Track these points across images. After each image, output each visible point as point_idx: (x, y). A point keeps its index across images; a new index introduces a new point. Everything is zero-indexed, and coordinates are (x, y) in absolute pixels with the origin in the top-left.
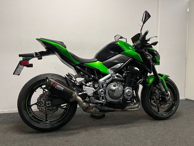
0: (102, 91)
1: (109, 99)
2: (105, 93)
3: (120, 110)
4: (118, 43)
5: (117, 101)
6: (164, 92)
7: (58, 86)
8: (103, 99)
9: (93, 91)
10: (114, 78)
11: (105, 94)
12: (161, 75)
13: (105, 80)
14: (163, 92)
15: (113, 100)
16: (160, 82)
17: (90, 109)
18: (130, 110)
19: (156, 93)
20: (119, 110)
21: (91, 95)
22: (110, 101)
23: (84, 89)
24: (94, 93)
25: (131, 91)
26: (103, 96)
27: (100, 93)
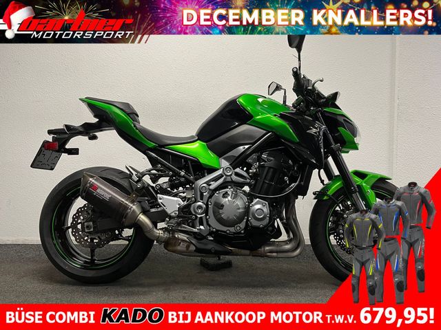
0: (200, 207)
1: (216, 226)
2: (206, 212)
3: (247, 252)
4: (241, 100)
5: (232, 229)
7: (98, 191)
8: (201, 224)
9: (179, 205)
10: (228, 179)
11: (207, 215)
12: (362, 175)
13: (208, 183)
15: (225, 229)
16: (356, 190)
17: (175, 245)
19: (344, 218)
20: (243, 251)
21: (173, 214)
22: (217, 231)
23: (160, 201)
24: (181, 209)
25: (266, 210)
26: (201, 218)
27: (195, 211)
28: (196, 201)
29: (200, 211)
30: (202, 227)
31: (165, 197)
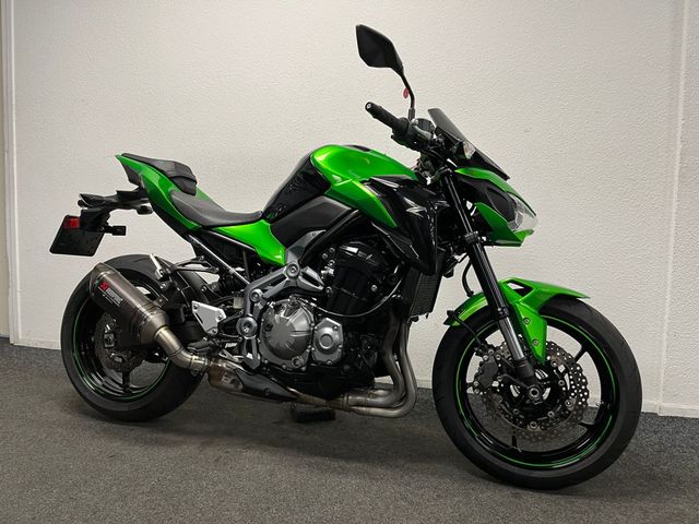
0: (248, 324)
1: (268, 355)
2: (257, 332)
5: (289, 364)
6: (522, 360)
7: (109, 291)
8: (250, 350)
9: (220, 318)
10: (292, 284)
11: (257, 337)
13: (263, 288)
14: (517, 363)
15: (279, 362)
16: (504, 313)
18: (364, 409)
21: (211, 332)
22: (270, 363)
23: (194, 311)
24: (222, 325)
25: (337, 337)
26: (249, 341)
27: (241, 331)
28: (245, 315)
29: (247, 330)
30: (249, 356)
31: (201, 305)
